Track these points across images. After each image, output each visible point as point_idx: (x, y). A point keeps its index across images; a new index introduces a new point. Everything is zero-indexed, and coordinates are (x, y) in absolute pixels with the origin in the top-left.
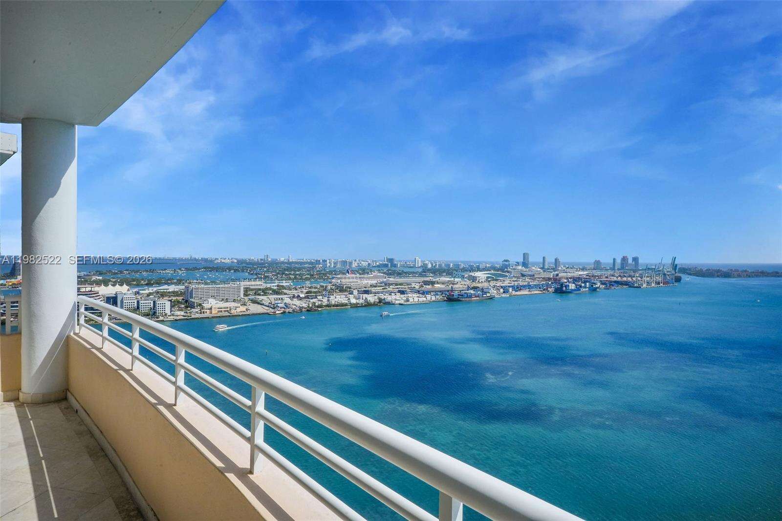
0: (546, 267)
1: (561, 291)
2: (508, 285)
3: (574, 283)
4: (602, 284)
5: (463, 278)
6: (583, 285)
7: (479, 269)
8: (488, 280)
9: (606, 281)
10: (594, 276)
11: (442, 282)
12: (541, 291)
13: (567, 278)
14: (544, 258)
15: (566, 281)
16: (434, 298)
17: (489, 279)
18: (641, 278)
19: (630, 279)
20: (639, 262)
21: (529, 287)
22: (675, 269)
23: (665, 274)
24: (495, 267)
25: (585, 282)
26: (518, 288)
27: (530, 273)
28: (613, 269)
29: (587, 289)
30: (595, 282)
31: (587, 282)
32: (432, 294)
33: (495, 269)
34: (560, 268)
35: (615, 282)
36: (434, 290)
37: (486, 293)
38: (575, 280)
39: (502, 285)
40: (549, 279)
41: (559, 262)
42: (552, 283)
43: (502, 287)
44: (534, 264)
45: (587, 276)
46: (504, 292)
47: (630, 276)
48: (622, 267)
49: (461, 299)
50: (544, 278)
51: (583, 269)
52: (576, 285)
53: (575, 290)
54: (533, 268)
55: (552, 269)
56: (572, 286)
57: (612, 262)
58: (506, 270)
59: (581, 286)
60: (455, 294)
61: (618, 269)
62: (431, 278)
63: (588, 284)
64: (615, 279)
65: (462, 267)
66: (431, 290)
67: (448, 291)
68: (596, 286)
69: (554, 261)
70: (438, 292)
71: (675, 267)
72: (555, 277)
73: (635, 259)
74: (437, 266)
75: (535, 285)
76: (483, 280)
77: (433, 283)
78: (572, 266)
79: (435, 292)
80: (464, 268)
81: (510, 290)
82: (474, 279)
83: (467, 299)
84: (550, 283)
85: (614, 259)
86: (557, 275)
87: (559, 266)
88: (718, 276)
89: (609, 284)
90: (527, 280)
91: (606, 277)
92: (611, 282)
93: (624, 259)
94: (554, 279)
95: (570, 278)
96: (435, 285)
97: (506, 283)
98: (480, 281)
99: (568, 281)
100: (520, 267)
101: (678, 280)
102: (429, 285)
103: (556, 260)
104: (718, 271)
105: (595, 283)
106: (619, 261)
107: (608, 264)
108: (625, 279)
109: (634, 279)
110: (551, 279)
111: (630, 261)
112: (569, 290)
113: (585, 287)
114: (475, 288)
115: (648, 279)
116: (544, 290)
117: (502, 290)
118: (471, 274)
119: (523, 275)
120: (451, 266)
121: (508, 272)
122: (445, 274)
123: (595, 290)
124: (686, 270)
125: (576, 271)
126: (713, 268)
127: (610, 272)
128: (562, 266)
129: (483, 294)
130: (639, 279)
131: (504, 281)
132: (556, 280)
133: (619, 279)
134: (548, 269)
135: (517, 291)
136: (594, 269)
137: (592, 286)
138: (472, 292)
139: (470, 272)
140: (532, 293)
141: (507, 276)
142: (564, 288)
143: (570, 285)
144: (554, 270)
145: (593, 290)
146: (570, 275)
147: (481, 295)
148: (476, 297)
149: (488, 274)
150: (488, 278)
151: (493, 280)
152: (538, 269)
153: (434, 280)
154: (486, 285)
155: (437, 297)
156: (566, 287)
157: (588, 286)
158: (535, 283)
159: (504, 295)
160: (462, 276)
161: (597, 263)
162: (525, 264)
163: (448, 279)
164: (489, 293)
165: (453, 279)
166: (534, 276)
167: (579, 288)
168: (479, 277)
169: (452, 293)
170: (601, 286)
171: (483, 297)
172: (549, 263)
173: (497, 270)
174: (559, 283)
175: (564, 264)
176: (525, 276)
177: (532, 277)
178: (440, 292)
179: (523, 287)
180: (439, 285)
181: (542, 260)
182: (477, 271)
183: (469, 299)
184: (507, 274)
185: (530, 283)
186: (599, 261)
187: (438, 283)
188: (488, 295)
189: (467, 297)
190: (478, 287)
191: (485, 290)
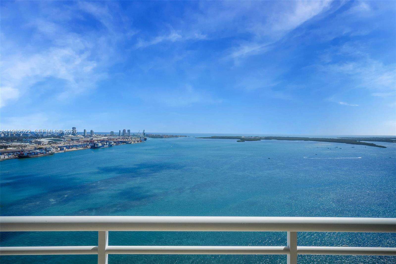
0: (86, 135)
1: (94, 147)
2: (64, 145)
3: (101, 143)
4: (114, 143)
5: (31, 143)
6: (105, 144)
7: (42, 137)
8: (49, 143)
9: (116, 141)
10: (111, 139)
11: (14, 146)
12: (83, 148)
13: (97, 141)
14: (85, 130)
15: (96, 142)
16: (7, 157)
17: (51, 143)
18: (131, 139)
19: (126, 140)
20: (130, 132)
21: (76, 146)
22: (144, 135)
23: (140, 137)
24: (54, 135)
25: (106, 142)
26: (68, 147)
27: (76, 138)
28: (119, 135)
29: (108, 146)
30: (111, 142)
31: (107, 142)
32: (5, 154)
33: (54, 136)
34: (93, 135)
35: (121, 142)
36: (7, 151)
37: (48, 151)
38: (102, 141)
39: (59, 146)
40: (88, 141)
41: (93, 132)
42: (89, 143)
43: (59, 147)
44: (78, 133)
45: (107, 139)
46: (61, 150)
47: (127, 139)
48: (123, 135)
49: (30, 156)
50: (85, 141)
51: (105, 136)
52: (102, 144)
53: (101, 146)
54: (79, 136)
55: (89, 136)
56: (100, 145)
57: (119, 132)
58: (62, 137)
59: (104, 144)
60: (25, 153)
61: (122, 136)
62: (4, 144)
63: (108, 143)
64: (120, 140)
65: (30, 136)
67: (19, 152)
68: (112, 144)
69: (90, 132)
70: (11, 152)
71: (144, 134)
72: (91, 140)
73: (129, 131)
74: (9, 136)
75: (80, 145)
76: (46, 144)
77: (6, 147)
78: (99, 134)
79: (8, 153)
80: (31, 136)
81: (65, 148)
82: (39, 143)
83: (35, 156)
84: (88, 143)
85: (120, 131)
86: (92, 139)
87: (93, 134)
88: (159, 138)
89: (118, 143)
90: (75, 142)
91: (117, 139)
92: (118, 141)
93: (124, 131)
94: (90, 141)
95: (99, 140)
96: (8, 148)
97: (62, 144)
98: (44, 144)
99: (98, 142)
100: (70, 135)
101: (145, 139)
102: (2, 148)
103: (91, 131)
104: (159, 136)
105: (111, 143)
106: (122, 132)
107: (117, 133)
108: (125, 140)
109: (128, 140)
110: (89, 141)
111: (127, 132)
112: (99, 147)
113: (107, 145)
114: (40, 149)
115: (134, 140)
116: (85, 147)
117: (59, 149)
118: (37, 140)
119: (72, 140)
120: (21, 136)
121: (63, 138)
122: (16, 140)
123: (111, 146)
124: (148, 136)
125: (102, 137)
126: (158, 134)
127: (118, 137)
128: (95, 134)
129: (46, 152)
130: (130, 140)
131: (60, 143)
132: (91, 142)
133: (122, 140)
134: (87, 136)
135: (69, 149)
136: (111, 136)
137: (110, 144)
138: (38, 151)
139: (37, 139)
140: (78, 149)
141: (62, 141)
142: (96, 146)
143: (99, 144)
144: (90, 136)
145: (110, 146)
146: (99, 139)
147: (45, 152)
148: (41, 154)
149: (50, 139)
150: (49, 142)
151: (53, 143)
152: (82, 136)
153: (7, 145)
154: (48, 146)
155: (10, 156)
156: (97, 145)
157: (108, 144)
158: (80, 144)
159: (60, 152)
160: (30, 141)
161: (112, 133)
162: (73, 134)
163: (19, 144)
164: (51, 151)
165: (23, 144)
166: (79, 140)
167: (103, 145)
168: (43, 142)
169: (23, 153)
170: (114, 144)
171: (46, 153)
172: (88, 133)
173: (56, 137)
174: (93, 143)
175: (96, 133)
176: (74, 140)
177: (78, 140)
178: (13, 152)
179: (73, 146)
180: (11, 148)
181: (83, 132)
182: (42, 138)
183: (36, 156)
184: (62, 139)
185: (77, 144)
186: (113, 132)
187: (10, 147)
188: (50, 152)
189: (35, 154)
190: (43, 148)
191: (48, 150)
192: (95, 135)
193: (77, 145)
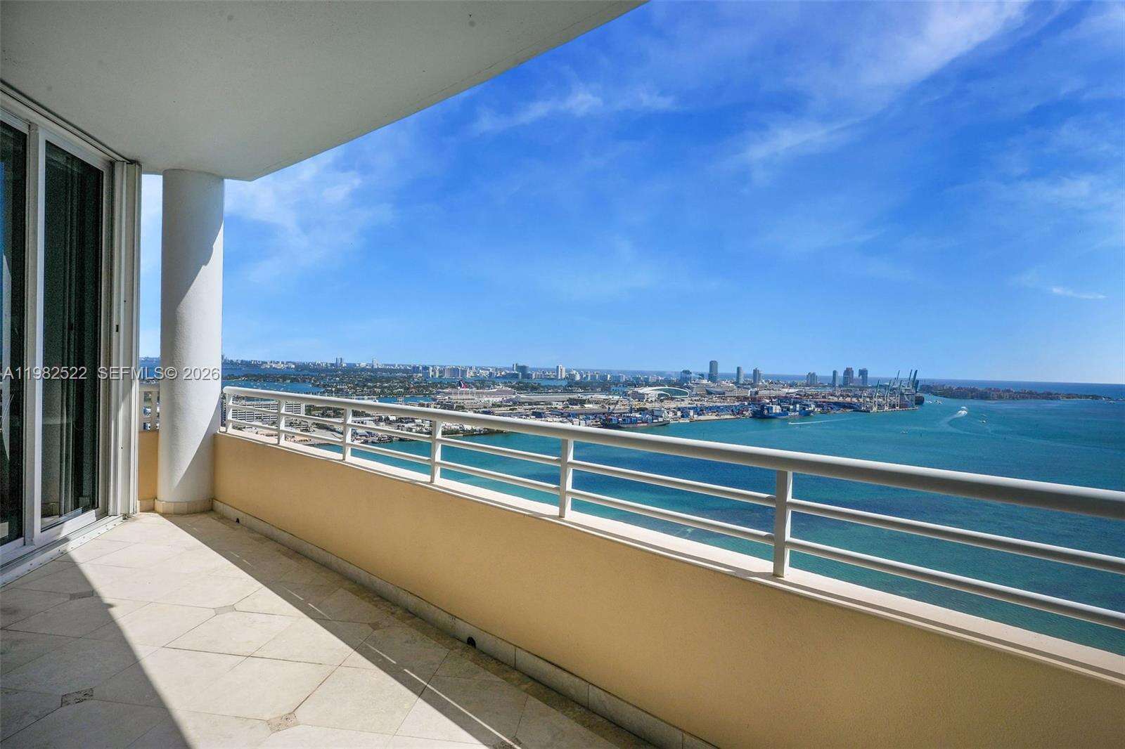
0: (741, 382)
1: (761, 414)
2: (690, 406)
3: (779, 404)
4: (818, 406)
5: (626, 395)
6: (791, 407)
7: (647, 384)
8: (660, 398)
9: (824, 402)
10: (807, 395)
11: (595, 400)
12: (734, 415)
13: (770, 398)
14: (738, 368)
15: (768, 401)
16: (583, 424)
17: (663, 398)
18: (871, 398)
19: (855, 400)
20: (868, 376)
21: (717, 410)
22: (916, 388)
23: (902, 394)
24: (671, 380)
25: (794, 404)
26: (699, 412)
27: (719, 390)
28: (833, 385)
29: (797, 413)
30: (808, 403)
31: (797, 403)
32: (581, 417)
33: (670, 383)
34: (761, 384)
35: (836, 403)
36: (584, 412)
37: (657, 417)
38: (781, 400)
39: (679, 406)
40: (746, 398)
41: (760, 375)
42: (749, 404)
43: (679, 409)
44: (726, 377)
45: (797, 395)
46: (682, 416)
47: (855, 396)
48: (845, 384)
49: (622, 426)
50: (738, 398)
51: (791, 386)
52: (782, 408)
53: (780, 414)
54: (724, 383)
55: (749, 384)
56: (777, 409)
57: (831, 375)
58: (685, 384)
59: (788, 409)
60: (613, 418)
61: (840, 386)
62: (579, 395)
63: (798, 406)
64: (836, 399)
65: (624, 380)
66: (580, 412)
67: (604, 414)
68: (810, 409)
69: (752, 373)
70: (590, 414)
71: (915, 383)
72: (753, 396)
73: (863, 373)
74: (589, 379)
75: (726, 407)
76: (653, 399)
77: (582, 402)
78: (776, 381)
79: (586, 414)
80: (626, 381)
81: (692, 413)
82: (641, 397)
83: (631, 426)
84: (746, 403)
85: (835, 372)
86: (757, 393)
87: (759, 380)
88: (972, 398)
89: (826, 407)
90: (714, 399)
91: (824, 397)
92: (829, 403)
93: (848, 372)
94: (752, 399)
95: (775, 398)
96: (586, 405)
97: (686, 403)
98: (649, 400)
99: (771, 401)
100: (705, 382)
101: (920, 401)
102: (576, 405)
103: (755, 371)
104: (973, 390)
105: (807, 405)
106: (841, 374)
107: (826, 378)
108: (848, 399)
109: (861, 400)
110: (748, 398)
111: (856, 375)
112: (773, 415)
113: (795, 411)
114: (641, 410)
115: (880, 400)
116: (738, 414)
117: (679, 414)
118: (636, 389)
119: (709, 393)
120: (608, 379)
121: (689, 388)
122: (599, 389)
123: (808, 414)
124: (930, 388)
125: (783, 388)
126: (967, 387)
127: (829, 390)
128: (763, 381)
129: (653, 419)
130: (868, 400)
131: (683, 400)
132: (754, 400)
133: (841, 399)
134: (744, 384)
135: (701, 415)
136: (807, 385)
137: (804, 409)
138: (637, 415)
139: (636, 387)
140: (722, 417)
141: (686, 394)
142: (766, 412)
143: (774, 407)
144: (753, 385)
145: (806, 414)
146: (774, 393)
147: (650, 420)
148: (643, 422)
149: (661, 390)
150: (660, 395)
151: (667, 399)
152: (731, 385)
153: (584, 398)
154: (657, 405)
155: (589, 421)
156: (768, 409)
157: (798, 409)
158: (726, 404)
159: (682, 421)
160: (624, 392)
161: (812, 376)
162: (712, 377)
163: (604, 397)
164: (662, 417)
165: (611, 397)
166: (724, 393)
167: (785, 411)
168: (648, 394)
169: (610, 417)
170: (816, 410)
171: (653, 422)
172: (746, 376)
173: (674, 385)
174: (759, 404)
175: (767, 378)
176: (712, 393)
177: (722, 395)
178: (593, 414)
179: (710, 409)
180: (591, 406)
181: (736, 372)
182: (645, 386)
183: (635, 425)
184: (687, 391)
185: (719, 404)
186: (814, 374)
187: (590, 402)
188: (660, 420)
189: (631, 423)
190: (647, 409)
191: (656, 413)
192: (766, 381)
193: (719, 407)
